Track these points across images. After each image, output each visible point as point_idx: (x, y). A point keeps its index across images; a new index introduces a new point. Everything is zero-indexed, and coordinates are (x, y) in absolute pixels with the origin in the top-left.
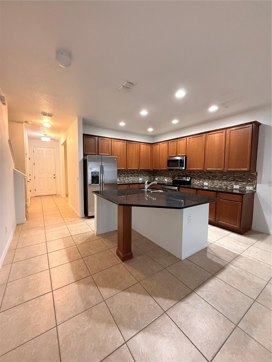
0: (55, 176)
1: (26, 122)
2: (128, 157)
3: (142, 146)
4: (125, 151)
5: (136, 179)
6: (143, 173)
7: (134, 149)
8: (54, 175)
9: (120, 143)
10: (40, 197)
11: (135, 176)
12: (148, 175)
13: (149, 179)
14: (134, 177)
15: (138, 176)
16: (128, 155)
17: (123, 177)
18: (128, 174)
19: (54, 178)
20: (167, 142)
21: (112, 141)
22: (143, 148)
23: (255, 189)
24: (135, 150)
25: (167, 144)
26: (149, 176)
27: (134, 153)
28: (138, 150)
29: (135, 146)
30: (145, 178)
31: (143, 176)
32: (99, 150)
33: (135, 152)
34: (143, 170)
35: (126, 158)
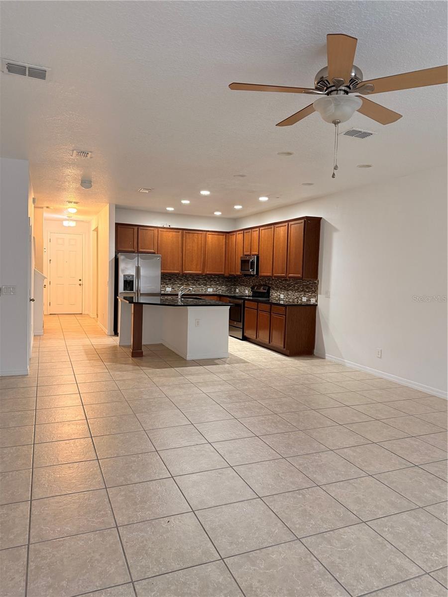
0: (80, 282)
1: (47, 207)
2: (184, 254)
3: (210, 237)
4: (180, 246)
5: (202, 290)
6: (216, 279)
7: (196, 241)
8: (80, 280)
9: (172, 234)
10: (57, 316)
11: (199, 284)
12: (224, 284)
13: (227, 290)
14: (198, 286)
15: (206, 285)
16: (185, 252)
17: (178, 285)
18: (188, 281)
19: (80, 285)
20: (242, 232)
21: (159, 232)
22: (212, 239)
23: (317, 301)
24: (197, 243)
25: (242, 235)
26: (226, 285)
27: (196, 248)
28: (203, 244)
29: (196, 237)
30: (219, 288)
31: (215, 285)
32: (139, 245)
33: (198, 247)
34: (215, 275)
35: (181, 255)
